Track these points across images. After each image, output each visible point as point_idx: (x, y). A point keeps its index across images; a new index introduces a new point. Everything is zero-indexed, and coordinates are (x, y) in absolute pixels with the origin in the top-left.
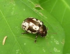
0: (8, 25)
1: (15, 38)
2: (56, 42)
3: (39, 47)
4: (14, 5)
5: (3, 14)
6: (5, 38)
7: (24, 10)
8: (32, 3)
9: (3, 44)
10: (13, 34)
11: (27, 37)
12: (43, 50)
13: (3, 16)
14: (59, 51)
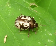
0: (7, 26)
1: (14, 36)
2: (49, 34)
3: (35, 40)
4: (10, 7)
5: (2, 16)
6: (6, 37)
7: (19, 10)
8: (27, 2)
9: (5, 43)
10: (12, 33)
11: (24, 33)
12: (39, 42)
13: (2, 18)
14: (53, 42)
